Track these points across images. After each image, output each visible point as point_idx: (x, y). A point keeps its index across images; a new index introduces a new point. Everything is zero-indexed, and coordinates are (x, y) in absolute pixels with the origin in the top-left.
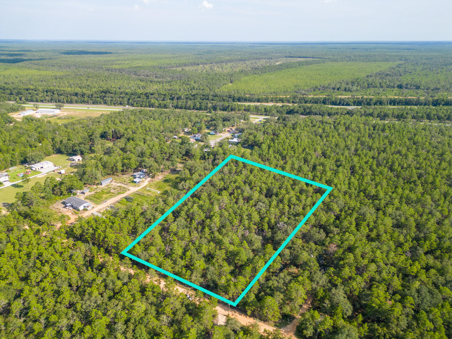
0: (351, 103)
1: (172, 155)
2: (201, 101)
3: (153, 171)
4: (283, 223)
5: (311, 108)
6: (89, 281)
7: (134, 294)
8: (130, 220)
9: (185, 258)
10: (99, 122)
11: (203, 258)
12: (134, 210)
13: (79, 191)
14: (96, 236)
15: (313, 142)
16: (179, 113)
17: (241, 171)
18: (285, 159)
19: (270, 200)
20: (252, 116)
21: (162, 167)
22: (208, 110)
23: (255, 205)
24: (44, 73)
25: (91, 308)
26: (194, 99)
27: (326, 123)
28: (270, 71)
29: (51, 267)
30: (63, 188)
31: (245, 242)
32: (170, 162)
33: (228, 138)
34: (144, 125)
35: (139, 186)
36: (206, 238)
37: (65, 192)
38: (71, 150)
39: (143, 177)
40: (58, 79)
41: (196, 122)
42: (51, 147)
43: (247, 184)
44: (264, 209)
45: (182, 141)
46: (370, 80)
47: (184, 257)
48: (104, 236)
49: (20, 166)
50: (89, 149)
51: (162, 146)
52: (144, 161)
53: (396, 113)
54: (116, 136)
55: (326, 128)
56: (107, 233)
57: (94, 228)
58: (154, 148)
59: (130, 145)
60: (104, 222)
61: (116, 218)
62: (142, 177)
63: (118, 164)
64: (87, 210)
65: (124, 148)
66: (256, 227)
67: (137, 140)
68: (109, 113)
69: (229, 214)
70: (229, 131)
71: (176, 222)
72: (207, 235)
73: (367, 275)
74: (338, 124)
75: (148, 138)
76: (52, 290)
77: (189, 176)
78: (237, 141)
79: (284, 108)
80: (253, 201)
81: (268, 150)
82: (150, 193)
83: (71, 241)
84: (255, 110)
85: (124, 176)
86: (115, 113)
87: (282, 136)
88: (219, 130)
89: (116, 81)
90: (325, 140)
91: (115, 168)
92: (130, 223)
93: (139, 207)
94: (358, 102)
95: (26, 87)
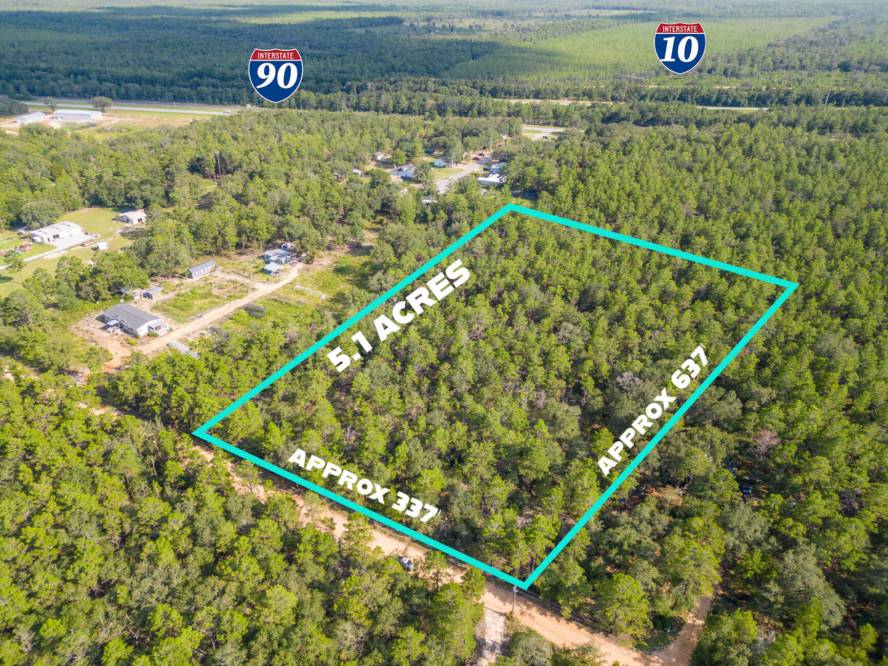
0: (742, 101)
1: (351, 210)
2: (410, 93)
3: (309, 247)
4: (631, 374)
5: (656, 109)
6: (152, 523)
7: (266, 559)
8: (256, 362)
9: (394, 461)
10: (185, 137)
11: (438, 461)
12: (266, 338)
13: (138, 291)
14: (173, 403)
15: (674, 182)
16: (365, 120)
17: (514, 248)
18: (614, 221)
19: (590, 315)
20: (525, 127)
21: (329, 238)
22: (427, 114)
23: (555, 330)
24: (72, 38)
25: (153, 600)
26: (396, 91)
27: (698, 141)
28: (557, 34)
29: (55, 485)
30: (101, 284)
31: (541, 421)
32: (347, 227)
33: (476, 175)
34: (286, 145)
35: (277, 282)
36: (441, 409)
37: (105, 294)
38: (123, 199)
39: (286, 262)
40: (101, 50)
41: (401, 140)
42: (77, 190)
43: (531, 279)
44: (580, 341)
45: (373, 180)
46: (779, 52)
47: (392, 458)
48: (191, 402)
49: (8, 232)
50: (163, 197)
51: (327, 190)
52: (286, 224)
53: (850, 121)
54: (224, 167)
55: (699, 152)
56: (198, 396)
57: (168, 382)
58: (309, 194)
59: (256, 187)
60: (192, 367)
61: (223, 359)
62: (283, 260)
63: (227, 229)
64: (155, 336)
65: (242, 195)
66: (563, 384)
67: (272, 176)
68: (208, 118)
69: (496, 350)
70: (476, 159)
71: (367, 370)
72: (443, 403)
73: (873, 517)
74: (726, 144)
75: (296, 171)
76: (56, 547)
77: (394, 260)
78: (497, 180)
79: (597, 109)
80: (549, 319)
81: (573, 201)
82: (302, 299)
83: (111, 414)
84: (532, 112)
85: (243, 258)
86: (221, 118)
87: (603, 168)
88: (454, 155)
89: (224, 53)
90: (701, 178)
91: (220, 239)
92: (256, 370)
93: (279, 331)
94: (758, 99)
95: (30, 65)
